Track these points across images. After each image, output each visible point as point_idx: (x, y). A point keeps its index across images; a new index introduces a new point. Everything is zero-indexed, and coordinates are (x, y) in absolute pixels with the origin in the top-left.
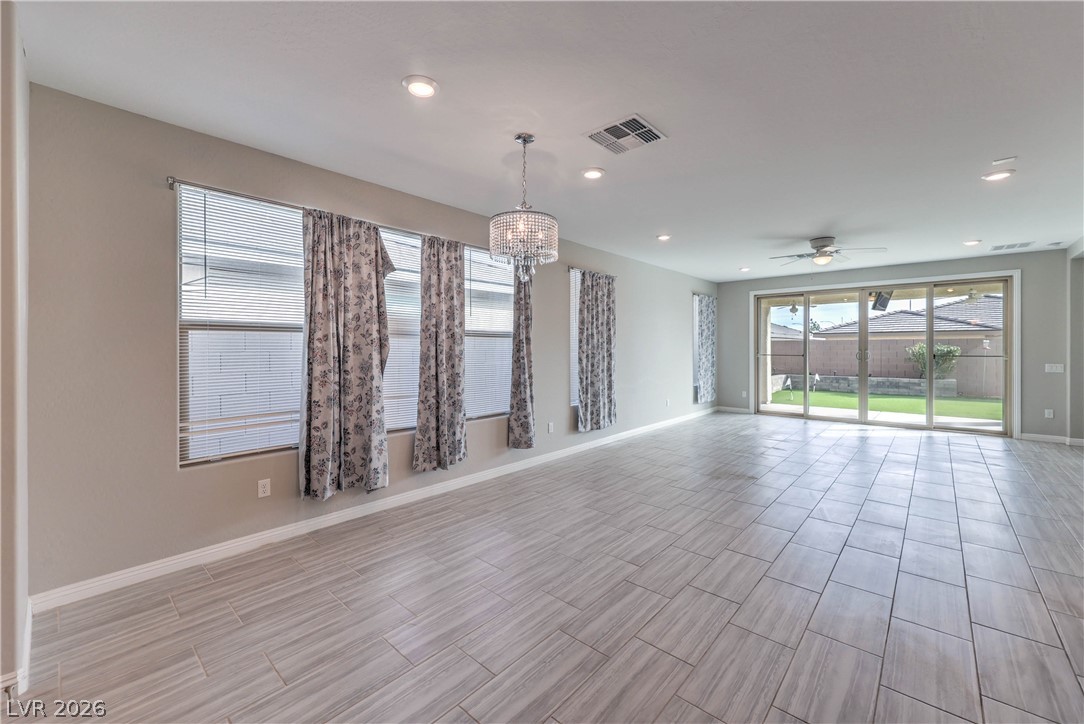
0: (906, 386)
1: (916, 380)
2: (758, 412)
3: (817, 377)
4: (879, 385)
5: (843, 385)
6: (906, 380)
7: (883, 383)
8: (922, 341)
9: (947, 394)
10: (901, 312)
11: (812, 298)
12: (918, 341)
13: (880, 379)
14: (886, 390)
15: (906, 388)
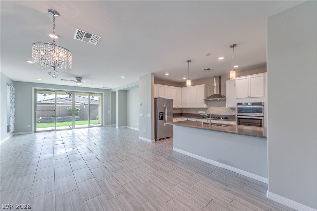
0: (68, 118)
1: (70, 117)
2: (36, 132)
3: (41, 118)
4: (60, 119)
5: (49, 120)
6: (68, 117)
7: (62, 118)
8: (71, 106)
9: (77, 120)
10: (59, 98)
11: (57, 92)
12: (70, 106)
13: (61, 117)
14: (62, 120)
15: (68, 119)
